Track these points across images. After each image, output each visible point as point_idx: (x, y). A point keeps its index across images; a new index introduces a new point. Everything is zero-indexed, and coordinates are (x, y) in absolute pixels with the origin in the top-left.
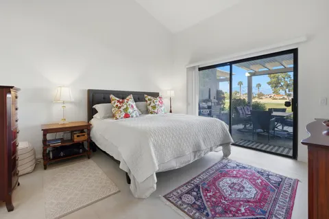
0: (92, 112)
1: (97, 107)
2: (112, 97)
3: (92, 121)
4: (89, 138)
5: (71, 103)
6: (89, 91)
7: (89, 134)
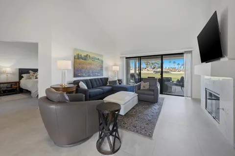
0: (21, 77)
1: (23, 75)
2: (30, 71)
3: (21, 81)
4: (19, 86)
5: (10, 74)
6: (20, 69)
7: (19, 85)
